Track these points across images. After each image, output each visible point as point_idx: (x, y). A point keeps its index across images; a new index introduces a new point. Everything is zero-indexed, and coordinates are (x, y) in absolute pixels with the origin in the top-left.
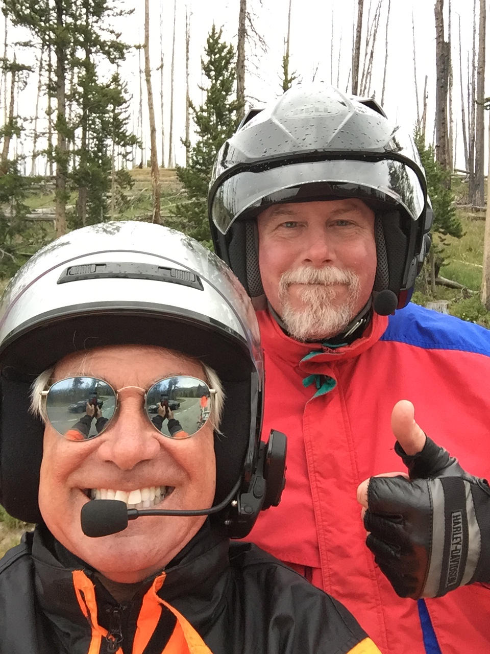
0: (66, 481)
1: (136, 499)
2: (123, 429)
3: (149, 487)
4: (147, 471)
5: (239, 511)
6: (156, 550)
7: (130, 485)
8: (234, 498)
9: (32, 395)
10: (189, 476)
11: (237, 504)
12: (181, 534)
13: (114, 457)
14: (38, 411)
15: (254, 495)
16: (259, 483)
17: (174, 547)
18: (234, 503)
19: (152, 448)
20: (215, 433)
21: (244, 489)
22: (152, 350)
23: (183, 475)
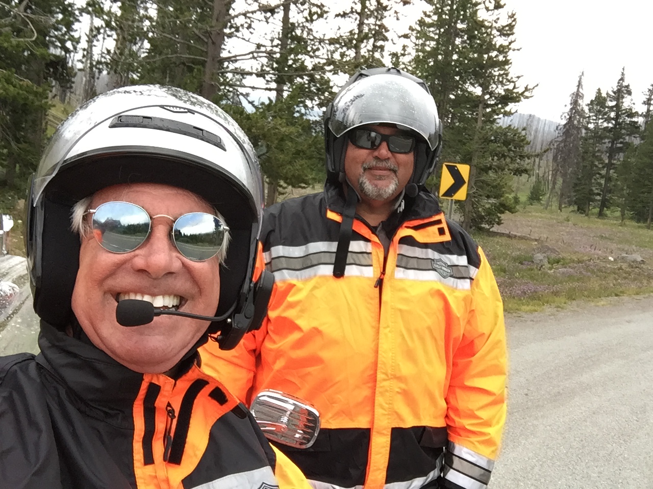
0: (101, 286)
1: (159, 302)
2: (155, 247)
3: (170, 295)
4: (170, 281)
5: (233, 326)
6: (171, 347)
7: (156, 290)
8: (230, 317)
9: (73, 215)
10: (200, 291)
11: (231, 322)
12: (189, 337)
13: (148, 266)
14: (78, 228)
15: (246, 317)
16: (249, 308)
17: (185, 347)
18: (229, 320)
19: (176, 265)
20: (220, 265)
21: (238, 310)
22: (180, 191)
23: (196, 290)
